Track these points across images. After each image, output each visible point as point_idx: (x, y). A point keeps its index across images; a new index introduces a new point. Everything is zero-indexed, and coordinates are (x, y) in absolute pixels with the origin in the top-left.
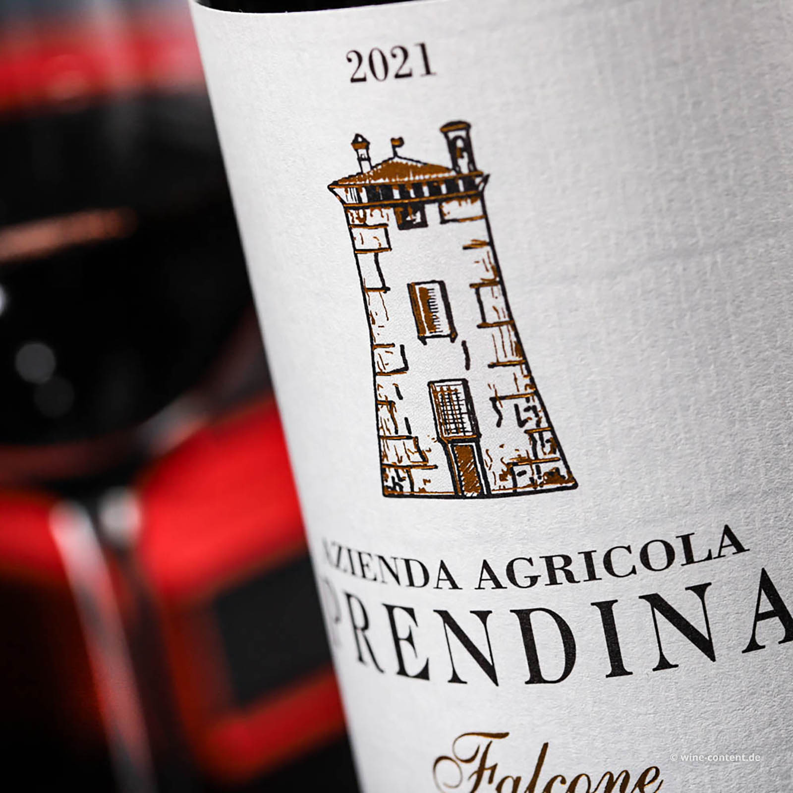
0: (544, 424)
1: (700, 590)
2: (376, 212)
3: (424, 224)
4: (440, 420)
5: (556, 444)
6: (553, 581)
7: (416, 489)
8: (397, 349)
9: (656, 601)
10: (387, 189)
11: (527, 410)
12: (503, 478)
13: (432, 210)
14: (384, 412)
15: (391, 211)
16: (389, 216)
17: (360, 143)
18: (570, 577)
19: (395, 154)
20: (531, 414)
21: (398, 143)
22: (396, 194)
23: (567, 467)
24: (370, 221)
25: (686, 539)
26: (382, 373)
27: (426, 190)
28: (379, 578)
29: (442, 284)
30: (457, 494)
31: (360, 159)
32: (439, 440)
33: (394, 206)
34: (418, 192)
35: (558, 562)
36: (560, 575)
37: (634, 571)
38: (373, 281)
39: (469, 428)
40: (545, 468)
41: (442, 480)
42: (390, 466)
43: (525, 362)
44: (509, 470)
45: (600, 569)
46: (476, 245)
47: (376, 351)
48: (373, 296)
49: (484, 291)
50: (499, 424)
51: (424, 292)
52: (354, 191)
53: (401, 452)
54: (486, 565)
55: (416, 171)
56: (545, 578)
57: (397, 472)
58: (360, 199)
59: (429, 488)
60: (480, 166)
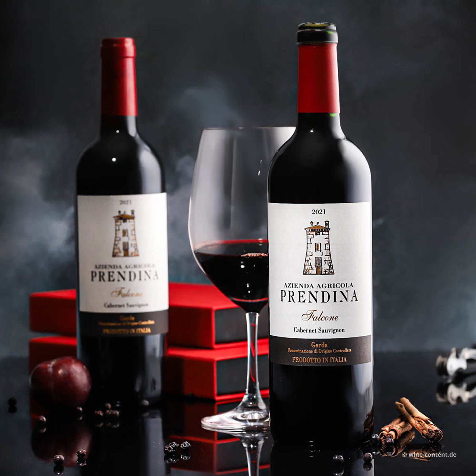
0: (331, 265)
1: (347, 291)
2: (312, 233)
3: (319, 235)
4: (316, 263)
5: (332, 268)
6: (328, 287)
7: (310, 273)
8: (311, 253)
9: (341, 292)
10: (315, 230)
11: (329, 262)
12: (324, 272)
13: (321, 233)
14: (307, 262)
15: (315, 233)
16: (314, 233)
17: (312, 222)
18: (331, 287)
19: (317, 225)
20: (330, 263)
21: (318, 223)
22: (316, 230)
23: (333, 271)
24: (311, 234)
25: (346, 284)
26: (307, 256)
27: (321, 230)
28: (299, 287)
29: (320, 243)
30: (317, 274)
31: (311, 225)
32: (315, 266)
33: (315, 232)
34: (320, 230)
35: (330, 285)
36: (330, 287)
37: (339, 287)
38: (309, 242)
39: (320, 264)
40: (330, 271)
41: (314, 272)
42: (305, 270)
43: (330, 256)
44: (325, 271)
45: (335, 286)
46: (327, 238)
47: (307, 253)
48: (308, 245)
49: (327, 245)
50: (325, 264)
51: (318, 245)
52: (309, 229)
53: (308, 268)
54: (319, 285)
55: (320, 227)
56: (327, 287)
57: (307, 271)
58: (310, 231)
59: (312, 273)
60: (329, 227)
